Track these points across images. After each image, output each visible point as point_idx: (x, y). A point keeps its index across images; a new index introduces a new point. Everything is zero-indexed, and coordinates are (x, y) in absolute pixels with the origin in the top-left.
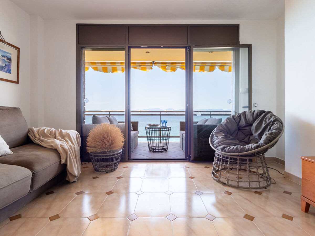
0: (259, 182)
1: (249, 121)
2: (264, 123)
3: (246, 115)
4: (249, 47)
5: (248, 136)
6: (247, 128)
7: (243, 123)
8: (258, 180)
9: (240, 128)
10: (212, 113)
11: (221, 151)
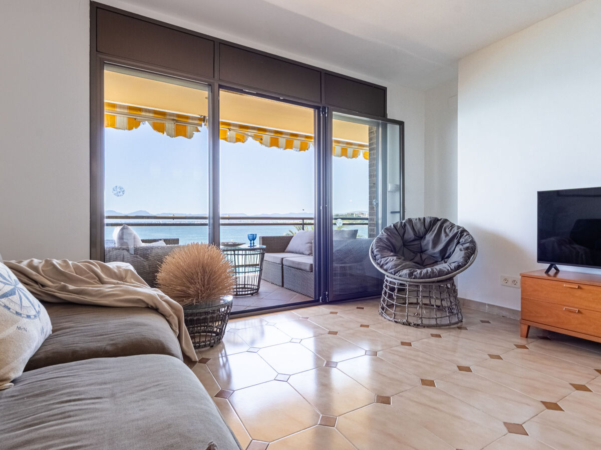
0: (436, 319)
1: (419, 232)
2: (443, 235)
3: (414, 224)
4: (401, 124)
5: (419, 255)
6: (416, 243)
7: (410, 235)
8: (435, 316)
9: (405, 244)
10: (305, 221)
11: (407, 277)
